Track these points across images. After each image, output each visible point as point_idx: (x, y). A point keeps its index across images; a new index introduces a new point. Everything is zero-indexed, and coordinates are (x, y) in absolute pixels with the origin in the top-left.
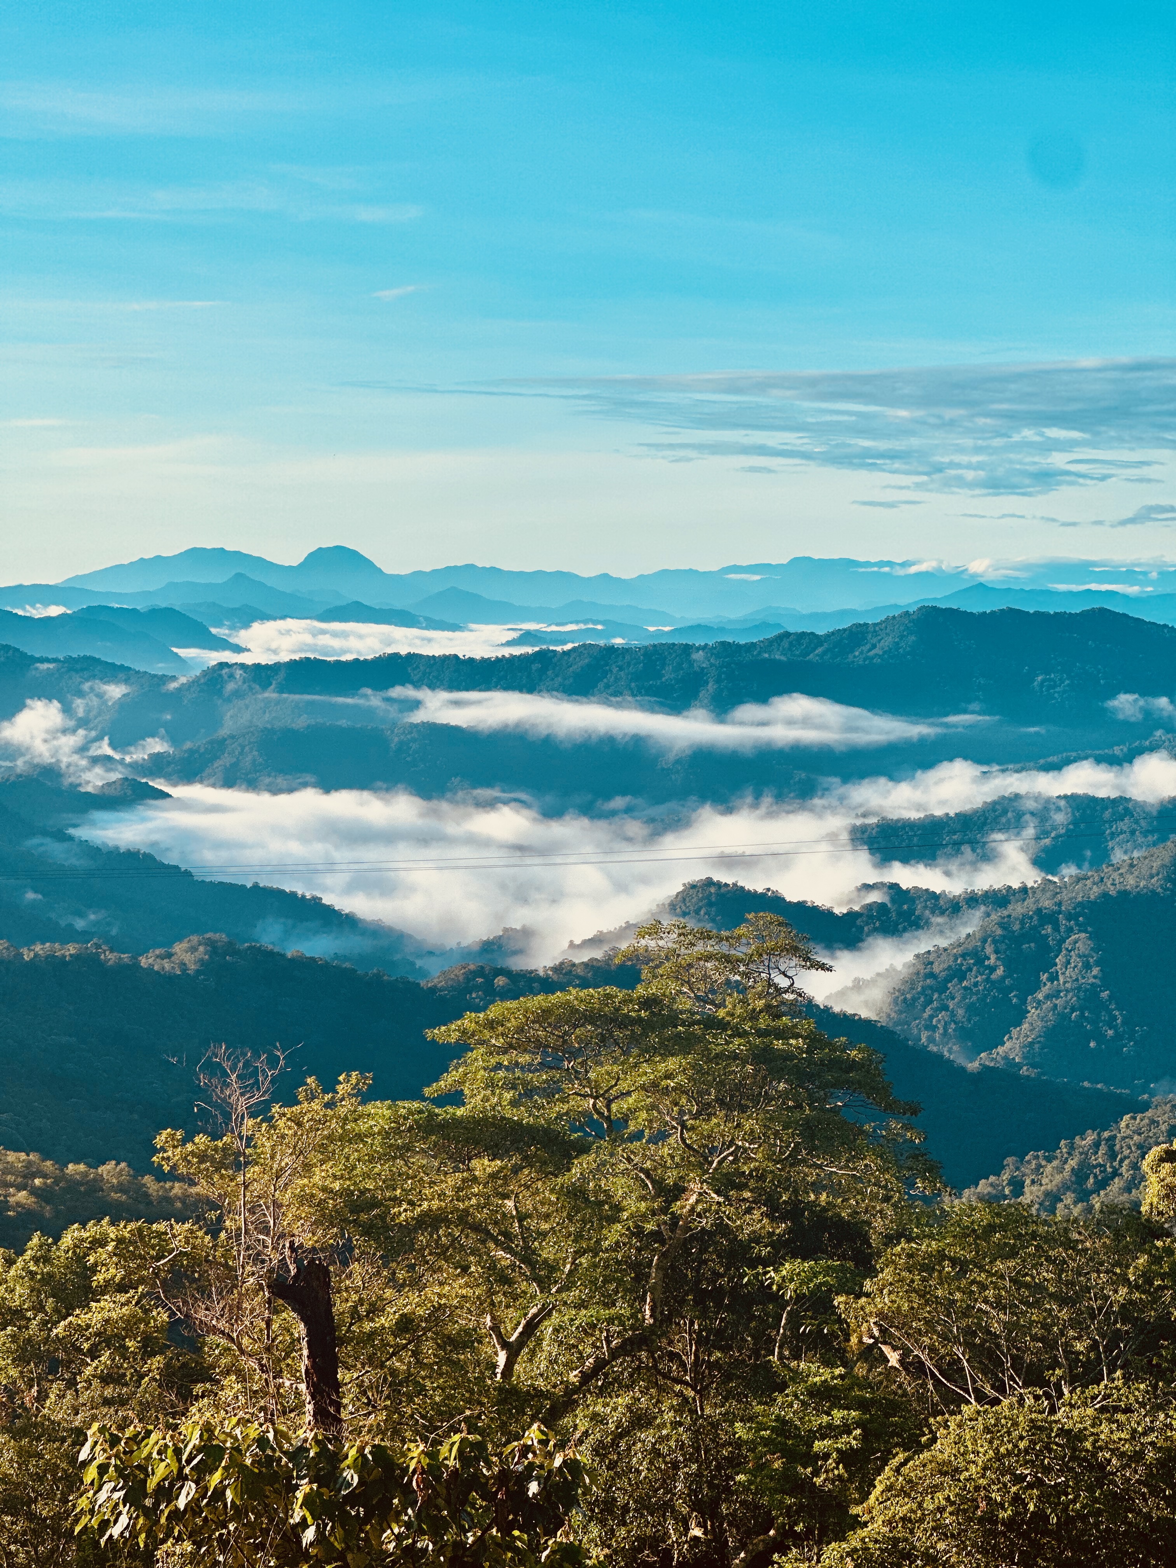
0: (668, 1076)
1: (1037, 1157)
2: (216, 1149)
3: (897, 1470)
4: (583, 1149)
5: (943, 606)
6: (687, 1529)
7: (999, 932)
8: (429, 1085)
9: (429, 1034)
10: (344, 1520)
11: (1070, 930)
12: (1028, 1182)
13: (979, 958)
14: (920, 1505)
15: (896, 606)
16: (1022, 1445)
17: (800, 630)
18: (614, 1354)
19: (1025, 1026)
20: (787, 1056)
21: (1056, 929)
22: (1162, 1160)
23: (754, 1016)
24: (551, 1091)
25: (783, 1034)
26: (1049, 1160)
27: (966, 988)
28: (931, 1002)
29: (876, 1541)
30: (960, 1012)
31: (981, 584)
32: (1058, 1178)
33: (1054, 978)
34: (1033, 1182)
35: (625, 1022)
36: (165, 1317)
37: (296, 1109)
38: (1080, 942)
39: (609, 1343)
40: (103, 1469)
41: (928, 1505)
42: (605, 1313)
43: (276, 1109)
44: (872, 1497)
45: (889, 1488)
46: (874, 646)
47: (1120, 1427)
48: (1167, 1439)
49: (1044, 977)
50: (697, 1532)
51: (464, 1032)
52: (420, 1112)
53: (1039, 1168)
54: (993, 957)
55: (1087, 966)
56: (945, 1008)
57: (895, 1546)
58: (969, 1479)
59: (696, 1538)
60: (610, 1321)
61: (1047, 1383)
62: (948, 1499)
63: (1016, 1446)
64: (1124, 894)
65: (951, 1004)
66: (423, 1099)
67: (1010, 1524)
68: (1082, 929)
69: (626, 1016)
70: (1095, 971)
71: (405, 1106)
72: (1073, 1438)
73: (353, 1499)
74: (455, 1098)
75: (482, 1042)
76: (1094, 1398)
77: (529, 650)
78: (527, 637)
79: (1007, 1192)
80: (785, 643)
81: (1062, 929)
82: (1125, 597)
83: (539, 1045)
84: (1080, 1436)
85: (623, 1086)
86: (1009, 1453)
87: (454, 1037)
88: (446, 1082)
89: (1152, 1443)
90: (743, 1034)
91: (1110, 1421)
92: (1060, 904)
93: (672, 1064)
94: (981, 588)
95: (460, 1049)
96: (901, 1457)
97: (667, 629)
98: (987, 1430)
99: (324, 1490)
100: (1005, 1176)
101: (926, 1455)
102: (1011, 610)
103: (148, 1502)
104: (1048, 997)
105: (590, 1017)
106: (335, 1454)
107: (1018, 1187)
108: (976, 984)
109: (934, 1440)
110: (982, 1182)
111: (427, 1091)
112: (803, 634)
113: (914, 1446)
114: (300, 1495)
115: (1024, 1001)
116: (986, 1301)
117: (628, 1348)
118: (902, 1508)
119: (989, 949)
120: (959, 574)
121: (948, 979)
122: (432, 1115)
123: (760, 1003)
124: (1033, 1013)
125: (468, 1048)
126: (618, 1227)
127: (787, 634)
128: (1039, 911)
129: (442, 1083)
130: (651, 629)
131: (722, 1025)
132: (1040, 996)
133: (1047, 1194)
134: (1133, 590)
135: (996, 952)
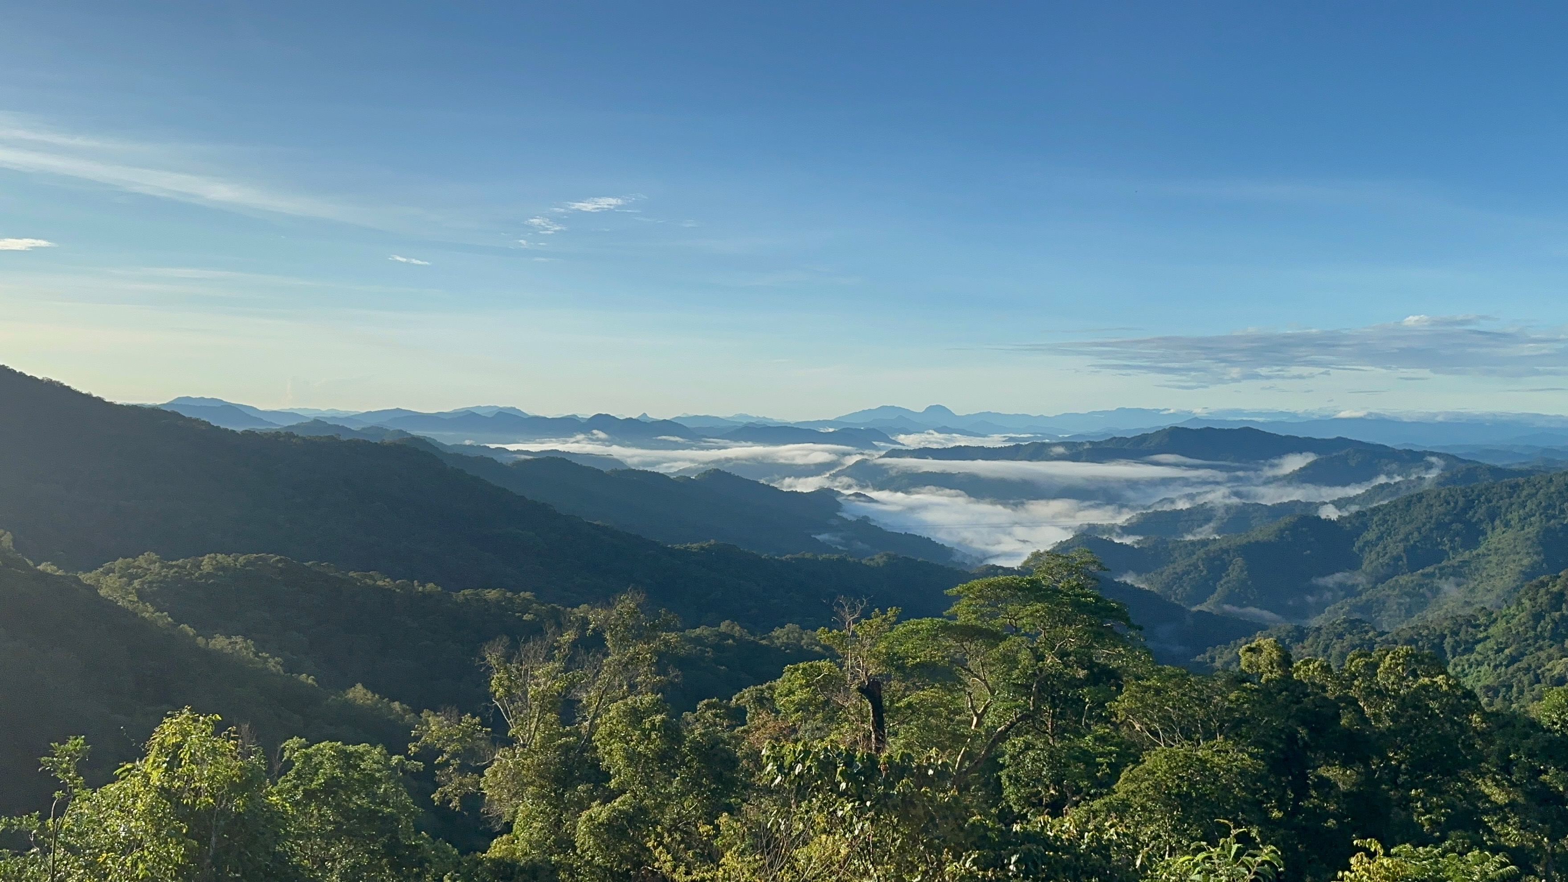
0: (1037, 611)
1: (1221, 648)
2: (840, 635)
3: (1130, 771)
4: (1004, 638)
5: (1180, 426)
6: (1049, 790)
7: (1204, 556)
8: (945, 611)
9: (945, 592)
10: (857, 782)
11: (1234, 557)
12: (1217, 657)
13: (1196, 567)
14: (1139, 787)
15: (1160, 427)
16: (1180, 764)
17: (1120, 436)
18: (1018, 720)
19: (1216, 595)
20: (1086, 604)
21: (1229, 556)
22: (1247, 651)
23: (1073, 588)
24: (993, 616)
25: (1085, 596)
26: (1226, 649)
27: (1190, 579)
28: (1176, 584)
29: (1116, 800)
30: (1188, 588)
31: (1196, 418)
32: (1230, 656)
33: (1228, 575)
34: (1219, 657)
35: (1021, 589)
36: (822, 699)
37: (871, 621)
38: (1239, 561)
39: (1016, 716)
40: (768, 757)
41: (1143, 786)
42: (1013, 704)
43: (863, 621)
44: (1119, 782)
45: (1127, 779)
46: (1151, 442)
47: (1223, 759)
48: (1243, 764)
49: (1224, 575)
50: (1052, 792)
51: (958, 592)
52: (942, 622)
53: (1221, 653)
54: (1202, 567)
55: (1242, 571)
56: (1181, 586)
57: (1123, 802)
58: (1158, 777)
59: (1052, 794)
60: (1015, 707)
61: (1193, 740)
62: (1149, 784)
63: (1177, 764)
64: (1257, 542)
65: (1185, 585)
66: (944, 617)
67: (1177, 795)
68: (1239, 556)
69: (1021, 587)
70: (1246, 573)
71: (936, 620)
72: (1203, 761)
73: (859, 773)
74: (954, 617)
75: (967, 596)
76: (1213, 747)
77: (1012, 444)
78: (1011, 439)
79: (1208, 661)
80: (1114, 441)
81: (1231, 555)
82: (1258, 422)
83: (987, 598)
84: (1206, 761)
85: (1021, 615)
86: (1175, 767)
87: (955, 593)
88: (951, 610)
89: (1236, 766)
90: (1068, 595)
91: (1218, 756)
92: (1230, 546)
93: (1039, 606)
94: (1196, 419)
95: (958, 597)
96: (1131, 767)
97: (1066, 436)
98: (1166, 757)
99: (848, 769)
100: (1208, 655)
101: (1142, 766)
102: (1208, 428)
103: (786, 771)
104: (1225, 583)
105: (1009, 586)
106: (853, 755)
107: (1213, 659)
108: (1195, 577)
109: (1145, 761)
110: (1198, 657)
111: (944, 613)
112: (1122, 438)
113: (1137, 762)
114: (839, 770)
115: (1215, 584)
116: (1168, 706)
117: (1023, 718)
118: (1132, 787)
119: (1200, 563)
120: (1190, 413)
121: (1183, 575)
122: (947, 624)
123: (1075, 583)
124: (1219, 589)
125: (960, 598)
126: (1017, 670)
127: (1115, 438)
128: (1221, 549)
129: (950, 611)
130: (1060, 436)
131: (1060, 592)
132: (1222, 582)
133: (1225, 662)
134: (1261, 420)
135: (1203, 564)
